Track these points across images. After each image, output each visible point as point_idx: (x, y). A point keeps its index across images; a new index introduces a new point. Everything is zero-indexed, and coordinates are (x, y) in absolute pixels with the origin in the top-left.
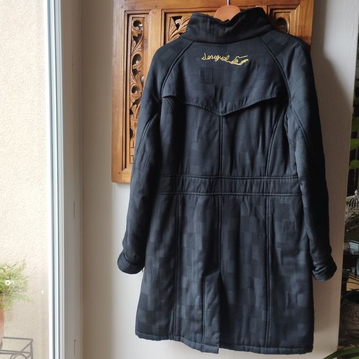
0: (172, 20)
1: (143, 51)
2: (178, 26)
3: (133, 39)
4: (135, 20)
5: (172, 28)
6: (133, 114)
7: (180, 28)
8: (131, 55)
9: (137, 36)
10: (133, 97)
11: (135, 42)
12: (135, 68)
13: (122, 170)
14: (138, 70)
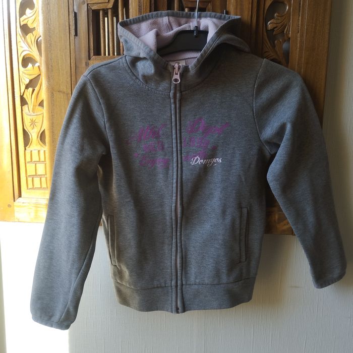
6: (27, 104)
10: (24, 75)
12: (25, 22)
13: (14, 201)
14: (29, 26)
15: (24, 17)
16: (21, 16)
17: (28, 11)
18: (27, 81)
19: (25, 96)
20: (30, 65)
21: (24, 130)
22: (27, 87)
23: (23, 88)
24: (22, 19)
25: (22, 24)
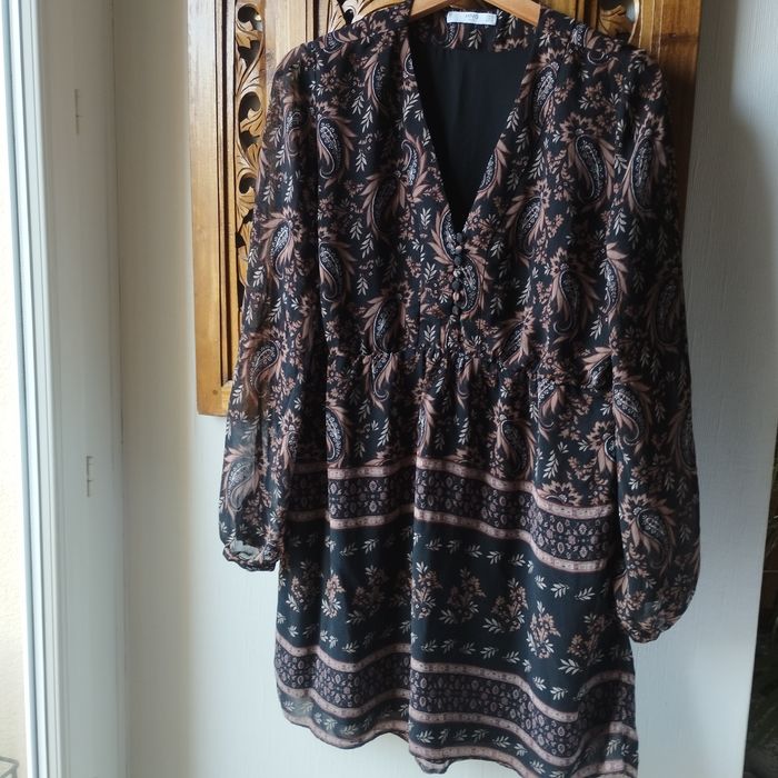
0: (335, 2)
1: (263, 86)
2: (348, 16)
3: (238, 55)
6: (244, 243)
7: (354, 21)
8: (235, 95)
9: (249, 47)
10: (242, 203)
11: (243, 61)
12: (246, 128)
13: (222, 385)
14: (252, 133)
15: (246, 121)
16: (240, 121)
17: (251, 113)
18: (246, 212)
19: (242, 234)
20: (251, 189)
21: (239, 282)
22: (246, 220)
23: (240, 221)
24: (242, 124)
25: (242, 130)
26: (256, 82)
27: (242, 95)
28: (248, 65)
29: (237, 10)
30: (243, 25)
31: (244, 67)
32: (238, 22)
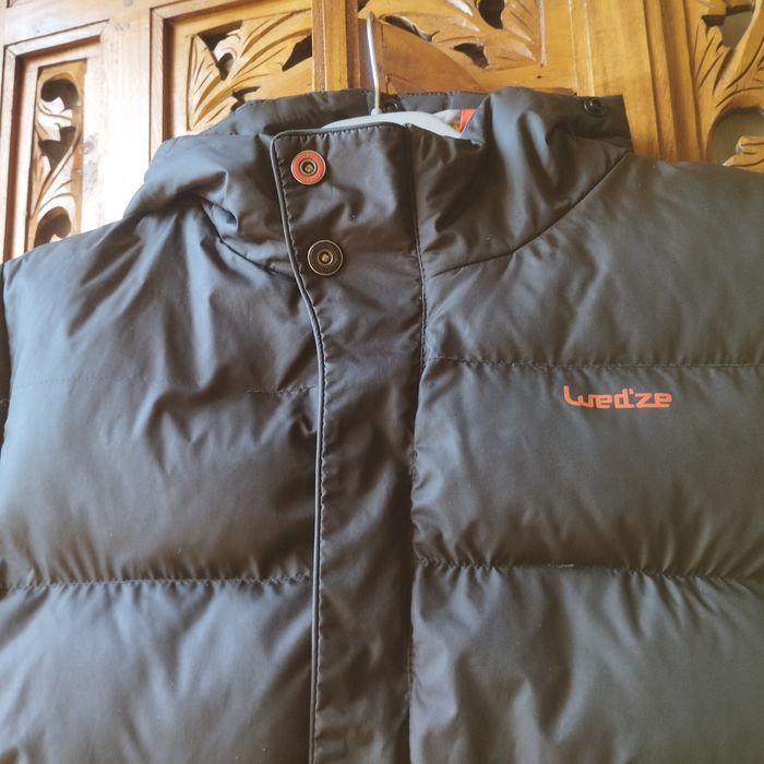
0: (201, 45)
1: (77, 195)
2: (223, 65)
3: (38, 151)
4: (47, 76)
5: (201, 77)
7: (234, 69)
8: (28, 218)
9: (56, 137)
11: (45, 162)
26: (64, 190)
27: (41, 215)
28: (53, 167)
29: (41, 84)
30: (48, 105)
31: (47, 169)
32: (42, 103)
